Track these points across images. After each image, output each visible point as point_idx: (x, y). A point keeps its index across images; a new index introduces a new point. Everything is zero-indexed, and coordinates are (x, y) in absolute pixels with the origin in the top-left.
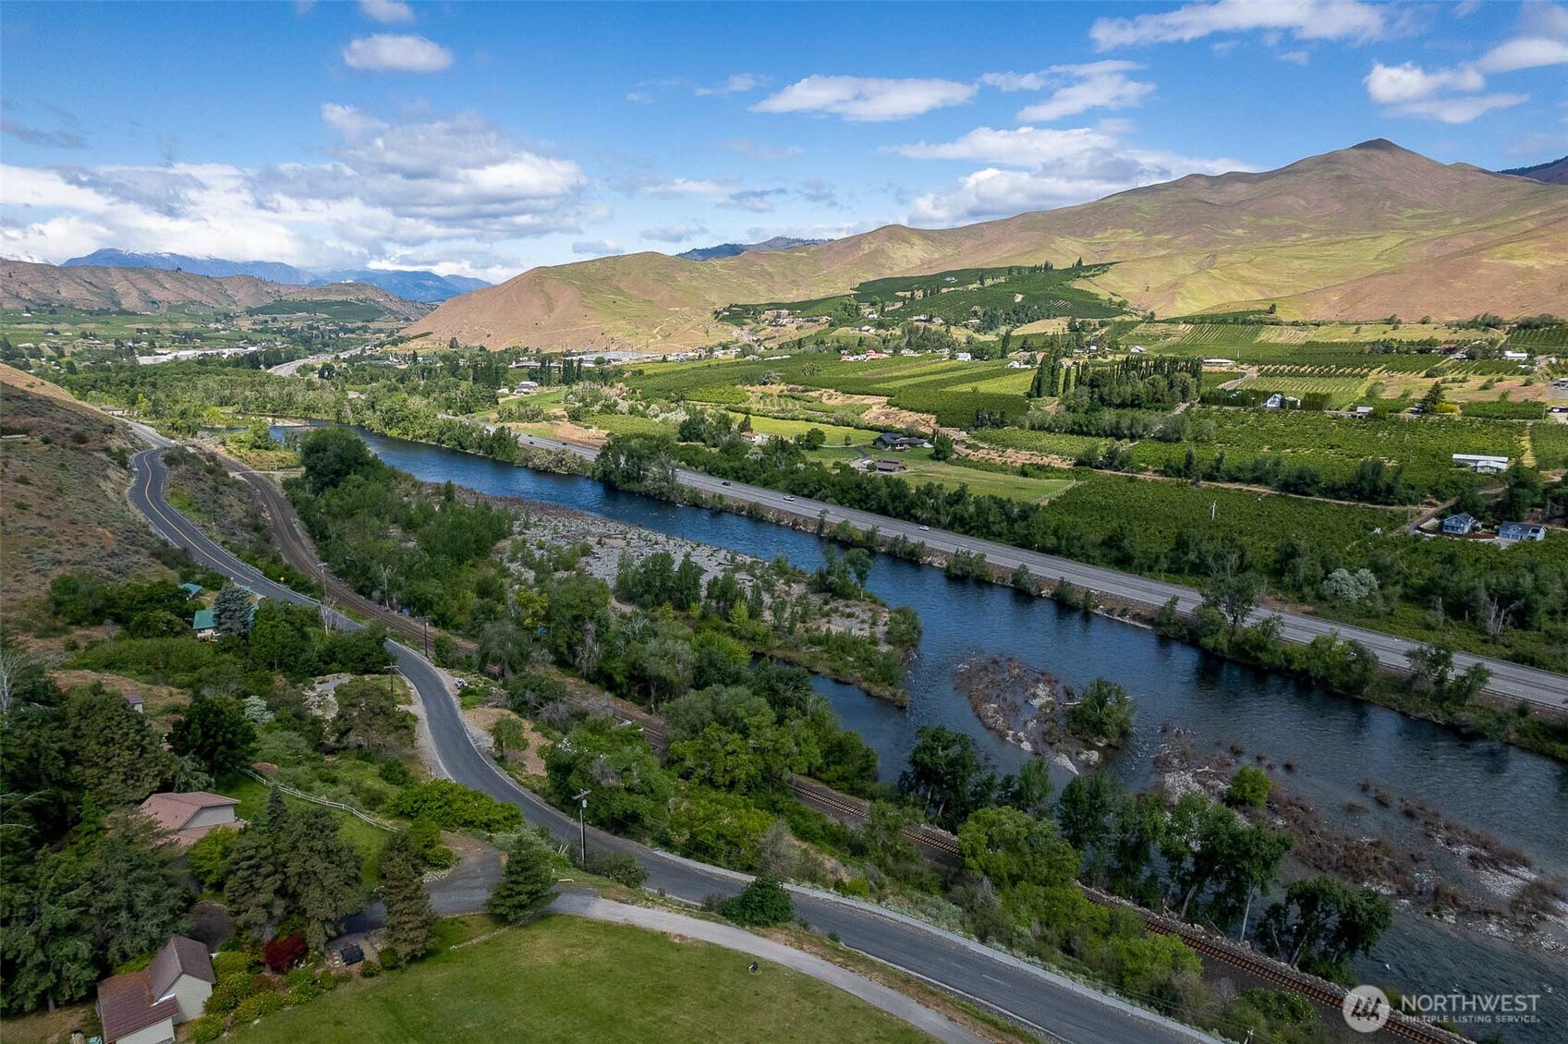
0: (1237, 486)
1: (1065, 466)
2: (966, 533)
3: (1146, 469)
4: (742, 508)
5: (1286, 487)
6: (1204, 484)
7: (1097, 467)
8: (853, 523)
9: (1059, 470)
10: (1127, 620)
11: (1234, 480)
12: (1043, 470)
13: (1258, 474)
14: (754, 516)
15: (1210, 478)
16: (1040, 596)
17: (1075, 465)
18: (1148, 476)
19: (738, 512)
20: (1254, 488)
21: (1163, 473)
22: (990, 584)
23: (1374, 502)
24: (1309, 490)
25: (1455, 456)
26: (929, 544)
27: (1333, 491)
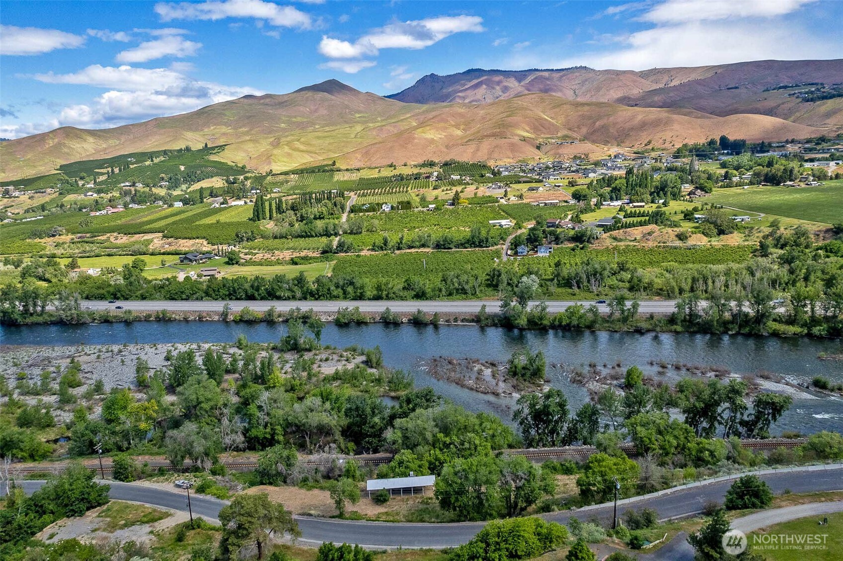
0: (413, 250)
1: (315, 255)
2: (317, 299)
3: (363, 250)
4: (149, 316)
5: (438, 246)
6: (397, 252)
7: (335, 253)
8: (251, 308)
9: (314, 258)
10: (459, 323)
11: (410, 247)
12: (306, 259)
13: (423, 242)
14: (163, 319)
15: (399, 248)
16: (402, 323)
17: (322, 253)
18: (364, 253)
19: (147, 319)
20: (422, 250)
21: (373, 250)
22: (366, 323)
23: (481, 246)
24: (451, 246)
25: (490, 222)
26: (315, 309)
27: (462, 245)
